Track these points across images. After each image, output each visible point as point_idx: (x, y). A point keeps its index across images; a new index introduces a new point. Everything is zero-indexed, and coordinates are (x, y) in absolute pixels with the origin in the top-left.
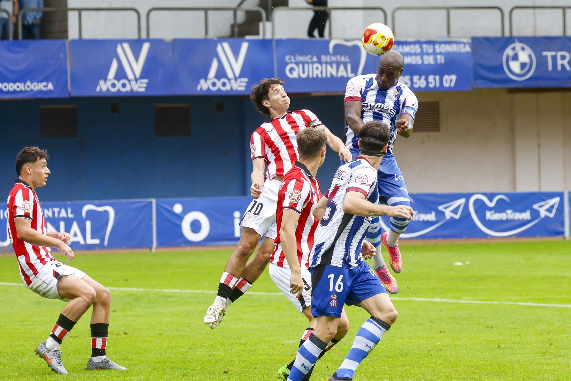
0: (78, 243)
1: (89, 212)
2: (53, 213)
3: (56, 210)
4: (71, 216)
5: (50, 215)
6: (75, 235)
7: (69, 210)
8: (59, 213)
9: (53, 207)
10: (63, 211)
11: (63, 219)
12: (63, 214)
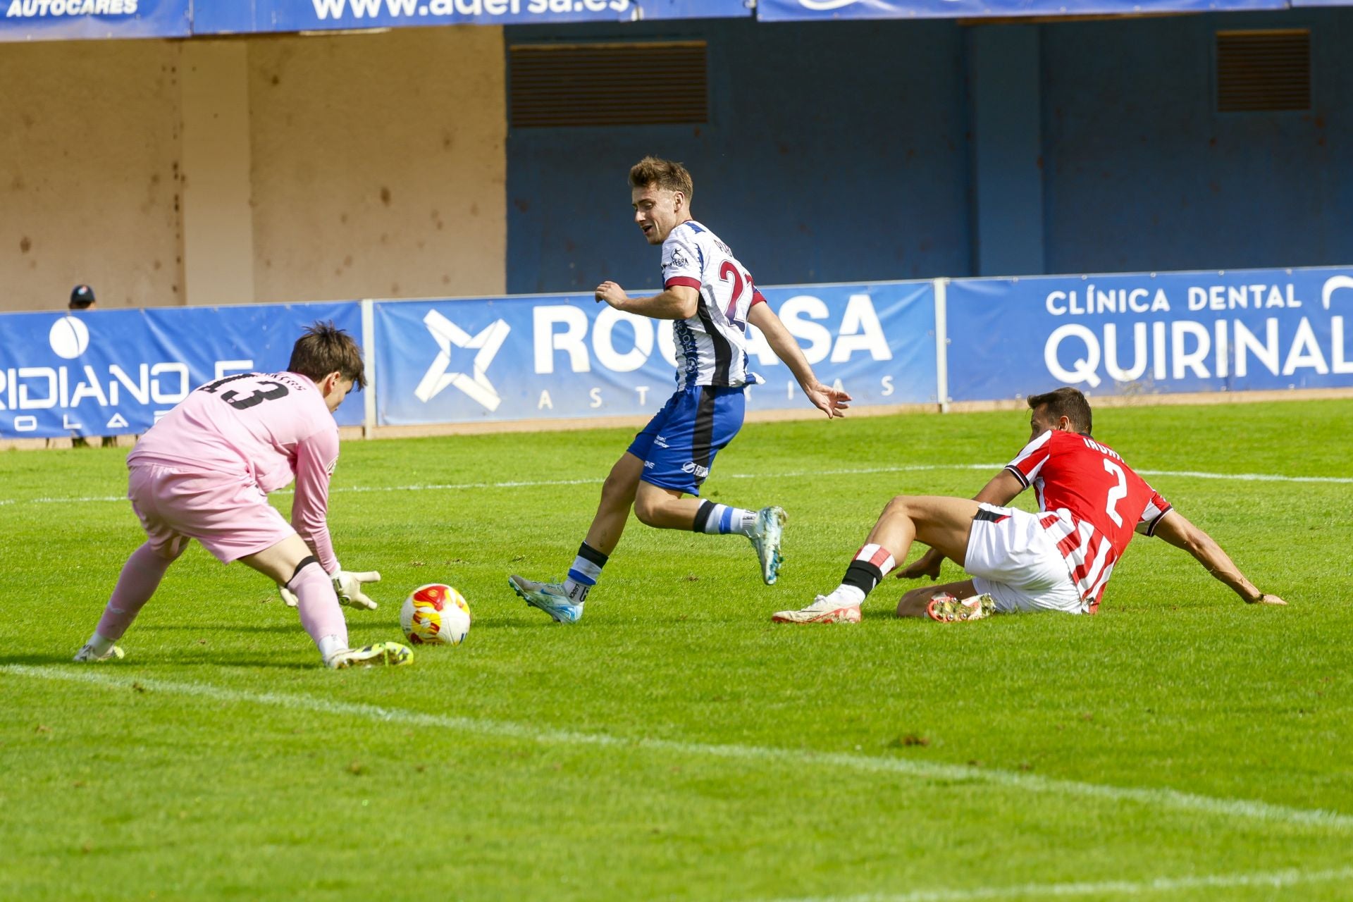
0: (1312, 370)
1: (1338, 293)
2: (1251, 296)
3: (1258, 289)
4: (1293, 303)
5: (1243, 302)
6: (1305, 352)
7: (1290, 289)
8: (1265, 295)
9: (1249, 282)
10: (1275, 291)
11: (1276, 312)
12: (1275, 299)
